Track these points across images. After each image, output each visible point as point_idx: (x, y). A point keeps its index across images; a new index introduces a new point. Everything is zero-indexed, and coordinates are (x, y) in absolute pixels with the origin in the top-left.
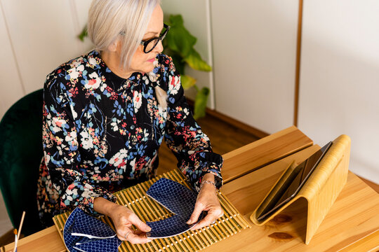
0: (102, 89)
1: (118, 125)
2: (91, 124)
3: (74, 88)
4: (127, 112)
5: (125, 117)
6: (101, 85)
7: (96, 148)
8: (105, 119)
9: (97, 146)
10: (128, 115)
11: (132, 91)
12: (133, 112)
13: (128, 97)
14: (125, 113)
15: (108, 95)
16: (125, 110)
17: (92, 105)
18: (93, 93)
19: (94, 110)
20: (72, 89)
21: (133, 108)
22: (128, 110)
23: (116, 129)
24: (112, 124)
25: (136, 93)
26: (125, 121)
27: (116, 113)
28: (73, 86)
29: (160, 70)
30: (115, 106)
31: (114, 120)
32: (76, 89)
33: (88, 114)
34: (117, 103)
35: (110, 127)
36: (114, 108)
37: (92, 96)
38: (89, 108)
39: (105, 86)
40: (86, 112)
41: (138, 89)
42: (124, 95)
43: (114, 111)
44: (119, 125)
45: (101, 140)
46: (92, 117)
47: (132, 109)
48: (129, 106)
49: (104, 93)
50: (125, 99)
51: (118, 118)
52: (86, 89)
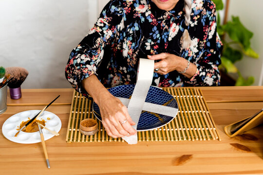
0: (147, 14)
1: (150, 46)
2: (131, 38)
3: (129, 7)
4: (161, 38)
5: (159, 41)
6: (147, 11)
7: (129, 58)
8: (142, 38)
9: (130, 56)
10: (162, 40)
11: (171, 22)
12: (167, 39)
13: (166, 26)
14: (160, 38)
15: (150, 20)
16: (161, 36)
17: (136, 24)
18: (140, 15)
19: (137, 28)
20: (127, 8)
21: (168, 36)
22: (163, 37)
23: (148, 48)
24: (146, 44)
25: (174, 25)
26: (157, 44)
27: (152, 36)
28: (128, 6)
29: (201, 12)
30: (153, 31)
31: (150, 41)
32: (130, 9)
33: (131, 30)
34: (155, 28)
35: (144, 45)
36: (152, 32)
37: (138, 17)
38: (133, 26)
39: (150, 12)
40: (130, 28)
41: (177, 22)
42: (163, 24)
43: (151, 34)
44: (152, 46)
45: (134, 52)
46: (133, 33)
47: (166, 37)
48: (165, 34)
49: (147, 18)
50: (163, 27)
51: (153, 40)
52: (136, 11)
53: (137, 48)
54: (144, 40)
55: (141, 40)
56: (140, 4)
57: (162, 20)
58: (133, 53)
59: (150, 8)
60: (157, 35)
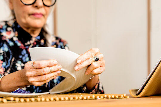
8: (12, 58)
19: (6, 49)
27: (22, 59)
31: (19, 62)
43: (21, 57)
46: (4, 53)
53: (9, 67)
54: (14, 61)
55: (11, 60)
56: (7, 30)
57: (29, 45)
58: (4, 72)
59: (17, 35)
60: (26, 58)
